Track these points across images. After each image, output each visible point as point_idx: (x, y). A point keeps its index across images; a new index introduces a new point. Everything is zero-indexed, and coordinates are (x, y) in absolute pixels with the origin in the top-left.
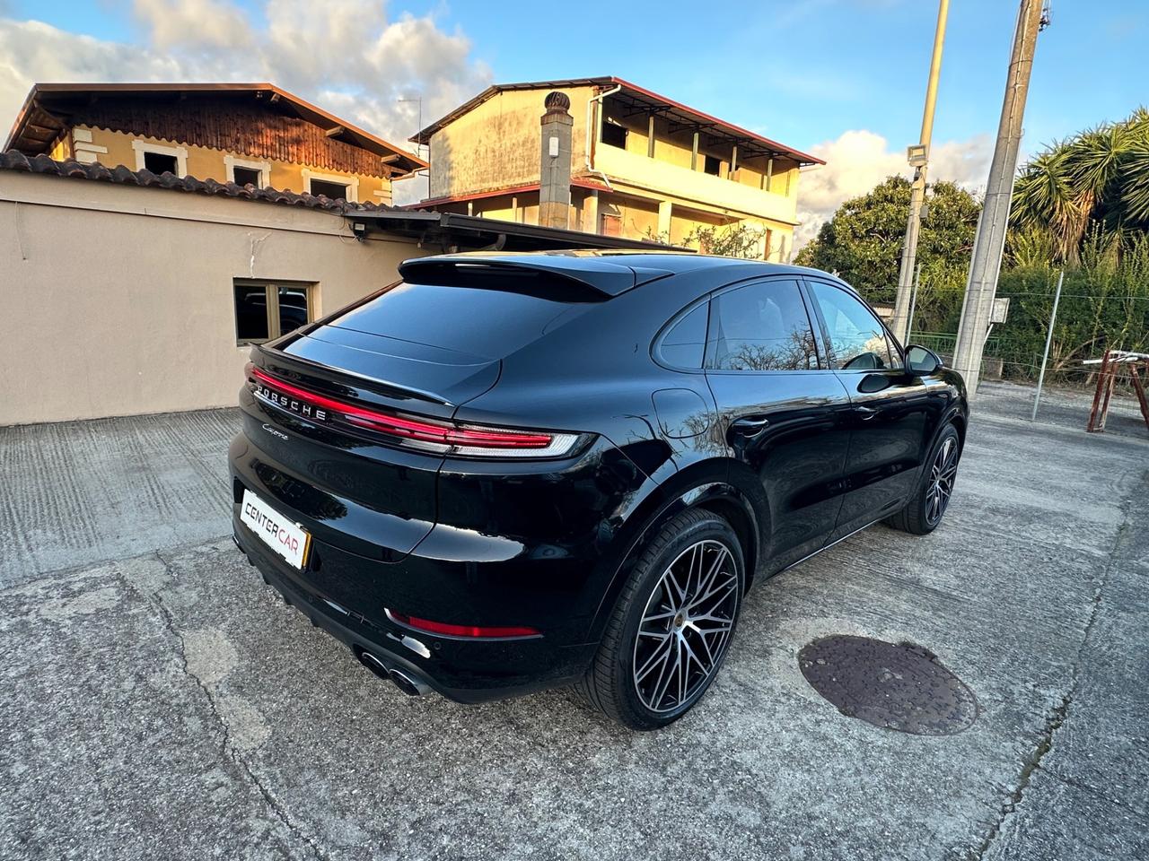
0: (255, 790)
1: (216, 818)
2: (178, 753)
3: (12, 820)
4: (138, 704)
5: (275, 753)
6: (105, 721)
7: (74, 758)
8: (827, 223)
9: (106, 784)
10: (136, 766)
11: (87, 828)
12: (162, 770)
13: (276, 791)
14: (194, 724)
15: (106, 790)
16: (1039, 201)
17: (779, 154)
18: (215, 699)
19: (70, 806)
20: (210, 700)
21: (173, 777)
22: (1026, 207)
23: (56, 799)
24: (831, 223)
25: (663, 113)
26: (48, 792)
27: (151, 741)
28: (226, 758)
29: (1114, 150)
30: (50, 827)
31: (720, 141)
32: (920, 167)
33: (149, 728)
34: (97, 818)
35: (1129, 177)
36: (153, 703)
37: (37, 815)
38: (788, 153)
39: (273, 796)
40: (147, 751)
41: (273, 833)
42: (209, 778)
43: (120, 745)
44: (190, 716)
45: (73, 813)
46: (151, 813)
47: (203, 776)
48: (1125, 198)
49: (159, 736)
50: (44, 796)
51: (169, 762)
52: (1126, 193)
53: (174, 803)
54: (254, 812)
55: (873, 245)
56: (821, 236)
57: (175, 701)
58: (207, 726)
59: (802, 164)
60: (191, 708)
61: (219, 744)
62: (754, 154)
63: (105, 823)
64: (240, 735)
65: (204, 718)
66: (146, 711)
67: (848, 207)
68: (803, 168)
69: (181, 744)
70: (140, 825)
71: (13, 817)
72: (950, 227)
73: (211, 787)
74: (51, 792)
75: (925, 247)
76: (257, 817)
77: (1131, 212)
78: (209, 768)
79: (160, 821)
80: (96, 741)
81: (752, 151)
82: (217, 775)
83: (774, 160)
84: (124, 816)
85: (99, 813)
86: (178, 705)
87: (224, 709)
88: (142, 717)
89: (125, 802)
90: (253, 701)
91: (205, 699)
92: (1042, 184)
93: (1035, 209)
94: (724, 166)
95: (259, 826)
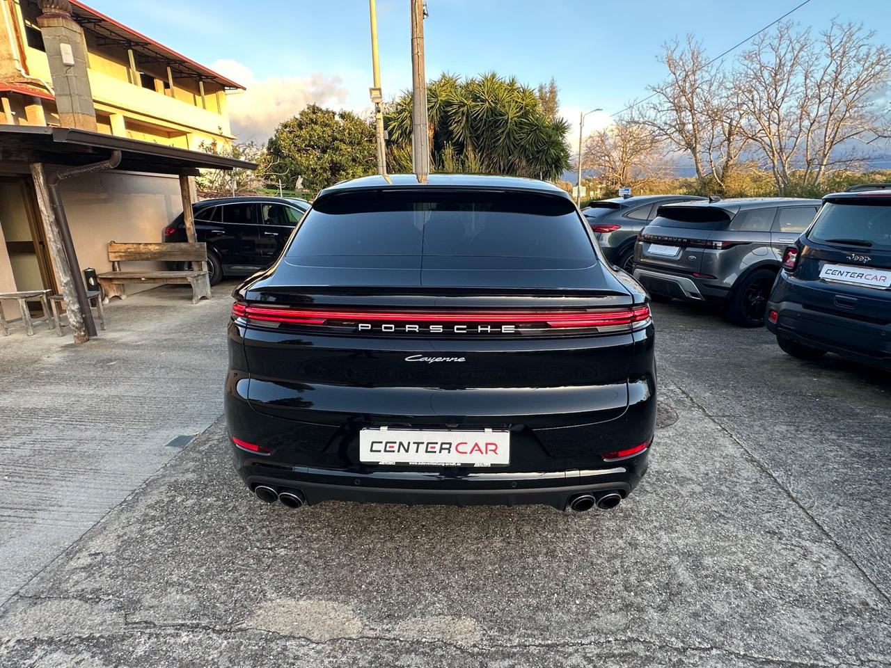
8: (272, 139)
16: (407, 128)
17: (207, 77)
22: (400, 131)
24: (274, 139)
25: (91, 26)
29: (440, 98)
31: (150, 59)
32: (378, 103)
35: (450, 116)
38: (216, 77)
48: (450, 128)
52: (451, 125)
55: (312, 157)
56: (269, 149)
59: (226, 88)
62: (183, 75)
67: (286, 126)
68: (228, 91)
72: (359, 144)
75: (348, 158)
77: (455, 137)
81: (181, 72)
83: (204, 82)
92: (406, 117)
93: (405, 133)
94: (159, 83)
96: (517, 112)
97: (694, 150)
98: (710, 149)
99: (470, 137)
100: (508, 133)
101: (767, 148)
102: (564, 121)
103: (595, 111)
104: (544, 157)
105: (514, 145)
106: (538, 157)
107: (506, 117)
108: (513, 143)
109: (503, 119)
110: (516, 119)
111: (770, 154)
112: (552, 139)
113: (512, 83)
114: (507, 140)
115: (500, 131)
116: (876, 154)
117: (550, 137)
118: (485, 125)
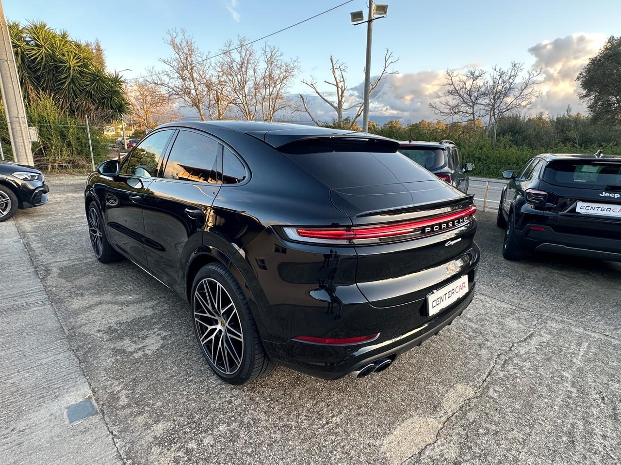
0: (488, 379)
1: (508, 386)
2: (492, 412)
3: (573, 454)
4: (477, 450)
5: (466, 379)
6: (499, 458)
7: (529, 455)
9: (528, 430)
10: (511, 424)
11: (548, 423)
12: (505, 414)
13: (485, 373)
14: (472, 416)
15: (530, 428)
18: (450, 414)
19: (547, 437)
20: (452, 416)
21: (505, 407)
23: (551, 444)
26: (552, 451)
27: (494, 427)
28: (481, 394)
30: (561, 437)
33: (488, 434)
34: (542, 423)
36: (471, 442)
37: (562, 446)
39: (487, 373)
40: (501, 425)
41: (500, 369)
42: (495, 396)
43: (507, 439)
44: (468, 420)
45: (549, 433)
46: (524, 406)
47: (495, 397)
49: (488, 426)
50: (554, 451)
51: (499, 413)
53: (514, 400)
54: (497, 376)
57: (463, 433)
58: (470, 409)
60: (463, 422)
61: (476, 399)
63: (541, 418)
64: (467, 393)
65: (465, 414)
66: (479, 442)
69: (487, 414)
70: (532, 406)
71: (572, 455)
73: (498, 393)
74: (550, 450)
76: (498, 375)
78: (491, 397)
79: (524, 401)
80: (513, 452)
82: (491, 393)
84: (533, 414)
85: (540, 423)
86: (464, 429)
87: (455, 407)
88: (484, 441)
89: (529, 417)
90: (442, 397)
91: (453, 418)
95: (501, 374)
96: (77, 63)
97: (198, 107)
98: (209, 108)
99: (29, 77)
100: (72, 79)
101: (243, 111)
102: (119, 77)
103: (126, 70)
104: (109, 102)
105: (80, 90)
106: (104, 102)
107: (67, 64)
108: (78, 88)
109: (66, 66)
110: (77, 68)
111: (245, 114)
112: (114, 89)
113: (64, 36)
114: (72, 84)
115: (63, 76)
116: (294, 119)
117: (112, 87)
118: (44, 68)
